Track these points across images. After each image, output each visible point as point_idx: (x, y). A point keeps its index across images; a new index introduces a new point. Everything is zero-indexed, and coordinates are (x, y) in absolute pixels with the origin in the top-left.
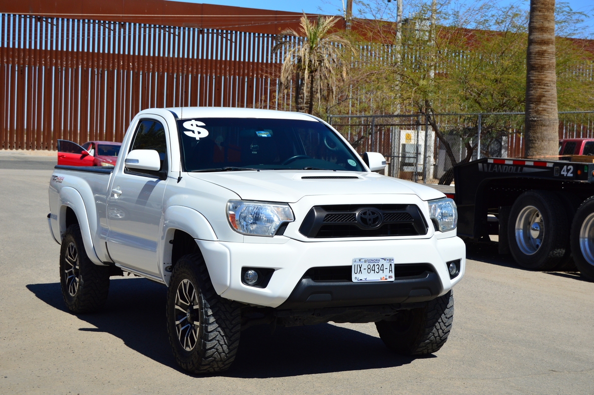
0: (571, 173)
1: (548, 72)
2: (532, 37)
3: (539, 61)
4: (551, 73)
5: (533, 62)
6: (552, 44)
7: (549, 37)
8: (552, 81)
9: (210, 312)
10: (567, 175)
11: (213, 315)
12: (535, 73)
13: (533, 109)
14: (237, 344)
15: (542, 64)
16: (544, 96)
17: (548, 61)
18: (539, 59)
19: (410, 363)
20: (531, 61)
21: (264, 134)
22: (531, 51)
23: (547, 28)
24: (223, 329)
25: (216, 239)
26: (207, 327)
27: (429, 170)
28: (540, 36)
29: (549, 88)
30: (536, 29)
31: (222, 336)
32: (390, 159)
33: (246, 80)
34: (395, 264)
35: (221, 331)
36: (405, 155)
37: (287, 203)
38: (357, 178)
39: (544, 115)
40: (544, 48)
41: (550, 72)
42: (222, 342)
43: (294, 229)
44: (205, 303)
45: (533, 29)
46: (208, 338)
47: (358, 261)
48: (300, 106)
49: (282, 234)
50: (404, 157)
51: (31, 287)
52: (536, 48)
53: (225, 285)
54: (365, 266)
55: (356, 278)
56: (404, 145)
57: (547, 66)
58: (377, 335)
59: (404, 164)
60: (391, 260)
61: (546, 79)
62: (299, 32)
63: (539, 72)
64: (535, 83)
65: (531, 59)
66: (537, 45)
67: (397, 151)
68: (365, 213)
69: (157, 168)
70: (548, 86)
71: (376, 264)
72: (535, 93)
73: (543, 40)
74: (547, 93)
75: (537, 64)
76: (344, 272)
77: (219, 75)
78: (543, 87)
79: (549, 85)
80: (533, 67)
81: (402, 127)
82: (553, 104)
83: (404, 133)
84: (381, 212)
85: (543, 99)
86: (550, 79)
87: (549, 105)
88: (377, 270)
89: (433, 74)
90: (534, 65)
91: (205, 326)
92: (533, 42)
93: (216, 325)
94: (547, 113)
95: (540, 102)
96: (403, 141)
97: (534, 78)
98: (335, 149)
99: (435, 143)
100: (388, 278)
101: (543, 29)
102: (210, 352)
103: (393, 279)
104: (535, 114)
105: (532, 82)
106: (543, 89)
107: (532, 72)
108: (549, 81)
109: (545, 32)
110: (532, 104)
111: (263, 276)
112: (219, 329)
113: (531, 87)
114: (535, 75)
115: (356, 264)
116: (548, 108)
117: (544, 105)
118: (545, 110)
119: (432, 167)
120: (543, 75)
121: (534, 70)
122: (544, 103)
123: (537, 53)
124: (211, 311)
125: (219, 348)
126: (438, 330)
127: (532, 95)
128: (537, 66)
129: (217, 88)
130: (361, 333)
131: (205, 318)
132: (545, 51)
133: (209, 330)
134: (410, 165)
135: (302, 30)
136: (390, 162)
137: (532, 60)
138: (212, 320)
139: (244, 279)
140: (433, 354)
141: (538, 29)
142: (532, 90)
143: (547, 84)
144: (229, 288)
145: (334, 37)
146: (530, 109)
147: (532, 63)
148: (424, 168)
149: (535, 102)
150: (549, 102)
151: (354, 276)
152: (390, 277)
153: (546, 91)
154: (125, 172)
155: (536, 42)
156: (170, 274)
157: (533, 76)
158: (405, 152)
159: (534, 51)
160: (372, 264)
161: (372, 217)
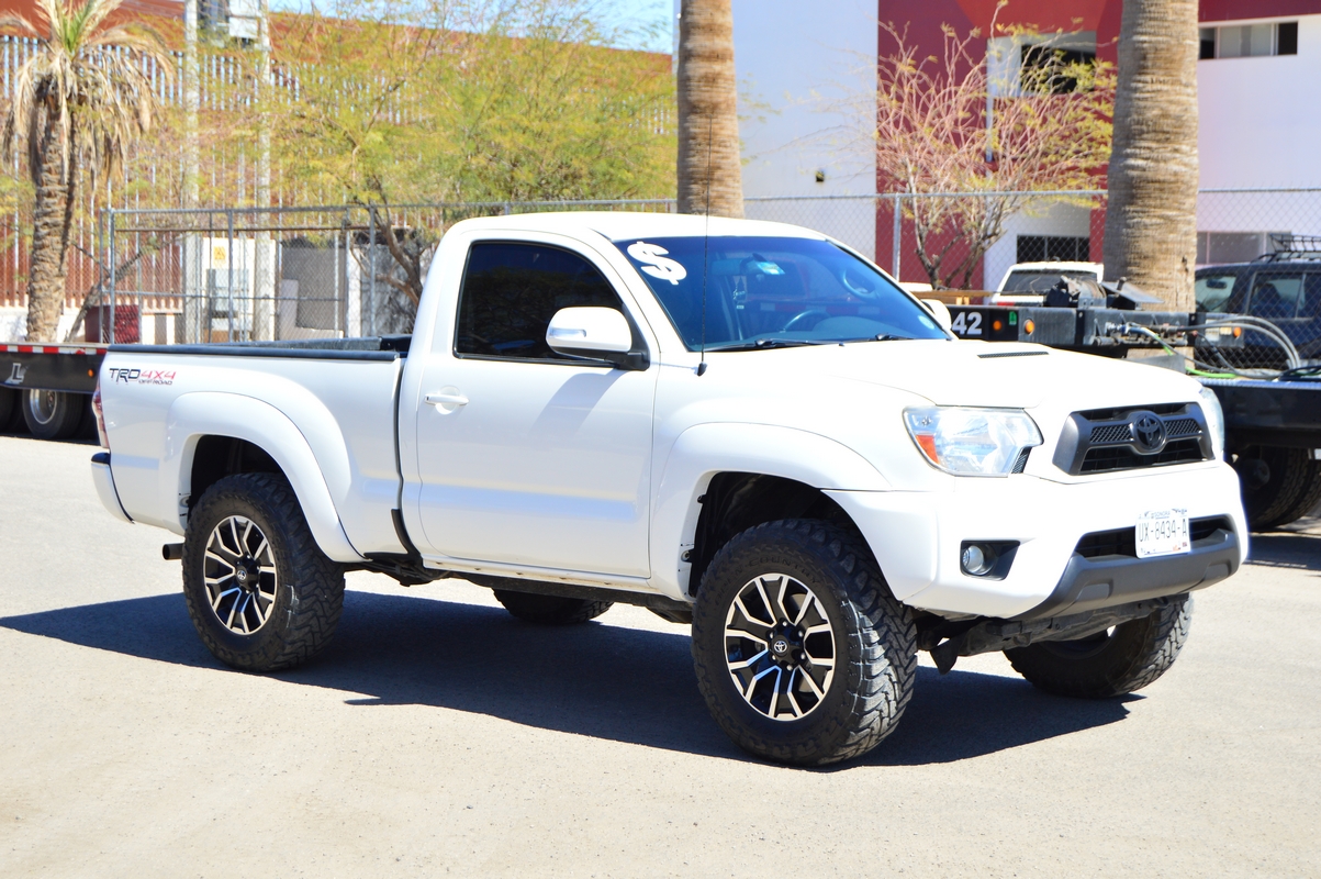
0: (978, 327)
1: (726, 116)
2: (689, 45)
3: (707, 95)
4: (731, 120)
5: (694, 97)
6: (731, 59)
7: (726, 44)
8: (733, 136)
9: (875, 637)
10: (966, 331)
11: (880, 643)
12: (699, 120)
13: (698, 194)
14: (909, 697)
15: (715, 100)
16: (719, 168)
17: (726, 95)
18: (708, 91)
23: (721, 26)
24: (896, 670)
25: (888, 488)
26: (870, 667)
27: (266, 326)
28: (708, 43)
29: (729, 150)
30: (698, 27)
31: (893, 683)
32: (181, 303)
34: (1190, 520)
35: (892, 673)
36: (214, 293)
37: (1022, 410)
38: (1046, 353)
39: (721, 208)
40: (717, 67)
41: (729, 117)
42: (891, 697)
43: (1042, 458)
44: (862, 620)
45: (693, 27)
46: (870, 689)
47: (1143, 516)
49: (1021, 471)
50: (212, 302)
52: (697, 68)
54: (1152, 525)
56: (212, 273)
57: (723, 106)
59: (212, 314)
60: (1184, 511)
61: (723, 132)
62: (35, 20)
63: (707, 117)
64: (699, 140)
65: (687, 91)
66: (703, 61)
67: (195, 283)
69: (625, 347)
70: (726, 147)
71: (1165, 520)
72: (698, 161)
73: (713, 52)
74: (724, 161)
75: (702, 101)
76: (1126, 540)
78: (716, 148)
79: (728, 144)
80: (695, 107)
82: (736, 185)
83: (209, 244)
84: (1162, 418)
85: (718, 174)
86: (729, 132)
87: (728, 186)
88: (1167, 533)
90: (696, 104)
91: (865, 666)
92: (691, 56)
93: (887, 662)
94: (727, 203)
95: (712, 179)
96: (209, 263)
97: (697, 130)
99: (277, 267)
100: (1181, 546)
101: (711, 29)
102: (868, 719)
103: (1188, 549)
104: (702, 205)
105: (694, 138)
106: (717, 152)
107: (693, 117)
108: (729, 136)
109: (718, 35)
110: (695, 183)
111: (997, 556)
112: (890, 670)
113: (693, 150)
114: (698, 125)
115: (1140, 523)
116: (727, 193)
117: (720, 185)
118: (721, 197)
119: (272, 319)
120: (717, 123)
121: (696, 113)
122: (720, 181)
123: (702, 77)
124: (876, 634)
125: (884, 707)
127: (694, 166)
128: (702, 105)
131: (865, 651)
132: (719, 74)
133: (874, 673)
134: (224, 315)
135: (43, 16)
136: (181, 311)
137: (690, 93)
138: (879, 651)
139: (966, 566)
141: (703, 28)
142: (694, 156)
143: (724, 142)
144: (935, 584)
145: (118, 34)
146: (692, 194)
147: (691, 98)
148: (254, 324)
149: (702, 180)
150: (729, 181)
151: (1138, 546)
152: (1184, 545)
153: (723, 158)
154: (459, 356)
155: (699, 56)
156: (690, 564)
157: (695, 127)
158: (214, 286)
159: (697, 74)
160: (1160, 521)
161: (1154, 428)
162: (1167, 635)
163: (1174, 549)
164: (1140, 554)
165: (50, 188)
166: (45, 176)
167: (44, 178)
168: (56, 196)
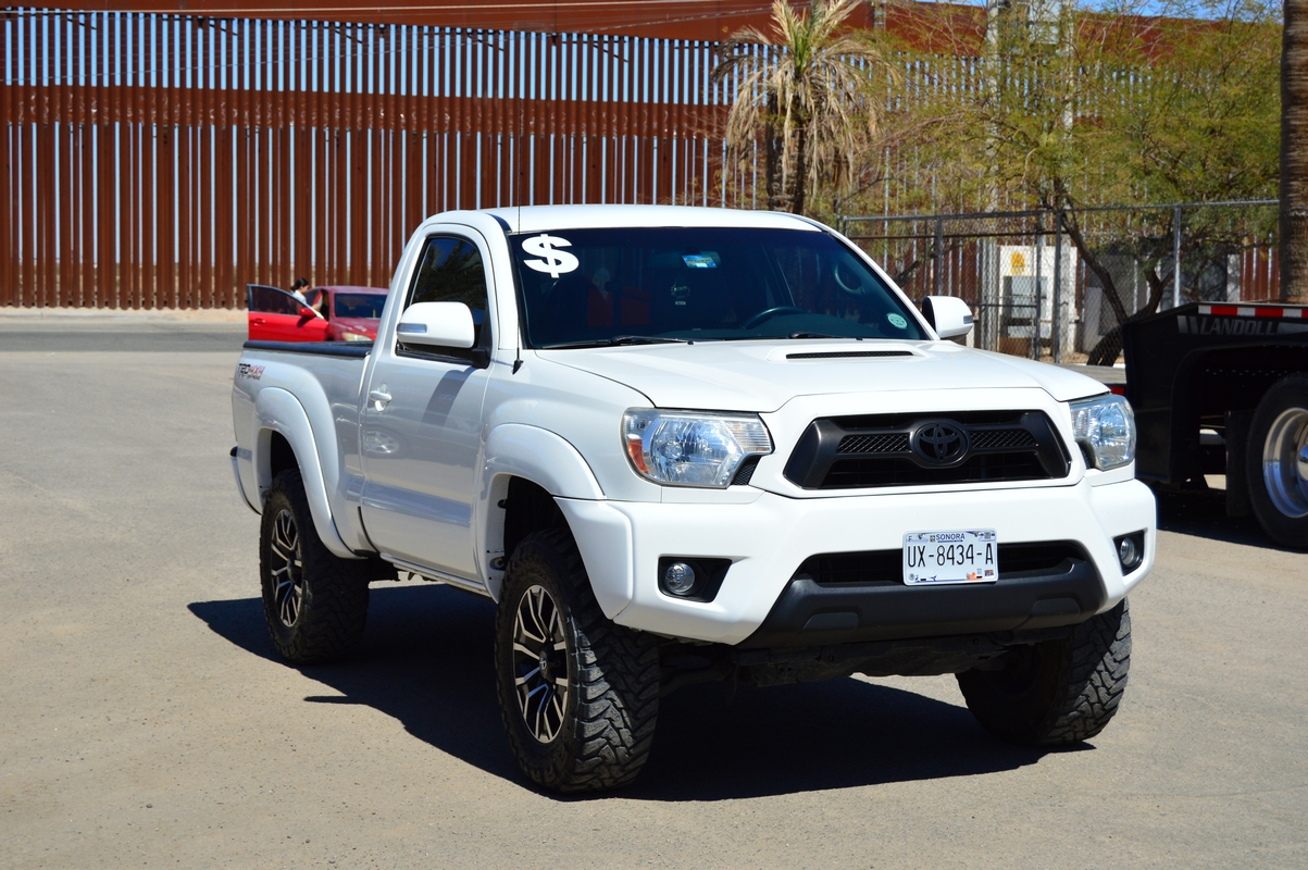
2: (1291, 32)
5: (1295, 86)
9: (591, 658)
11: (597, 663)
12: (1299, 112)
13: (1298, 191)
14: (651, 726)
19: (1035, 762)
20: (1290, 85)
21: (701, 263)
22: (1290, 62)
24: (621, 694)
25: (600, 496)
26: (585, 690)
27: (1065, 333)
30: (1301, 13)
31: (619, 710)
32: (977, 310)
33: (655, 144)
34: (999, 545)
35: (616, 698)
36: (1011, 301)
37: (756, 414)
38: (909, 354)
42: (619, 723)
43: (771, 470)
44: (580, 638)
45: (1295, 13)
46: (587, 714)
47: (915, 537)
48: (775, 198)
49: (746, 482)
50: (1009, 305)
51: (199, 609)
52: (1301, 56)
53: (623, 598)
54: (931, 548)
55: (913, 575)
56: (1008, 280)
58: (961, 702)
59: (1008, 321)
60: (989, 535)
62: (769, 34)
64: (1300, 133)
65: (1291, 80)
66: (1304, 48)
67: (994, 293)
68: (929, 433)
69: (468, 342)
71: (956, 544)
72: (1302, 156)
75: (1303, 91)
76: (887, 563)
77: (595, 135)
80: (1295, 97)
81: (1001, 238)
83: (1007, 252)
84: (964, 429)
88: (958, 558)
89: (1071, 120)
90: (1297, 94)
91: (581, 688)
92: (1294, 43)
93: (605, 686)
96: (1006, 270)
97: (1298, 123)
98: (858, 291)
99: (1078, 274)
100: (983, 574)
102: (592, 745)
103: (994, 578)
104: (1302, 203)
105: (1294, 131)
107: (1294, 109)
110: (1295, 180)
111: (706, 575)
112: (612, 694)
113: (1293, 144)
114: (1300, 116)
115: (912, 545)
119: (1073, 327)
121: (1297, 104)
123: (1303, 66)
124: (593, 654)
125: (613, 735)
126: (1096, 688)
127: (1294, 161)
129: (591, 164)
130: (925, 698)
131: (581, 671)
133: (590, 697)
134: (1023, 322)
135: (777, 30)
136: (977, 318)
137: (1293, 83)
138: (596, 673)
139: (665, 583)
140: (1087, 741)
141: (1305, 13)
142: (1294, 150)
144: (632, 603)
145: (849, 44)
146: (1291, 191)
147: (1294, 88)
148: (1056, 328)
149: (1302, 176)
151: (907, 572)
152: (988, 573)
154: (398, 353)
155: (1301, 43)
156: (502, 574)
157: (1296, 119)
158: (1011, 294)
159: (1298, 62)
160: (947, 546)
161: (946, 439)
162: (1087, 678)
163: (968, 577)
164: (907, 581)
165: (779, 197)
166: (775, 186)
167: (774, 188)
168: (784, 204)
